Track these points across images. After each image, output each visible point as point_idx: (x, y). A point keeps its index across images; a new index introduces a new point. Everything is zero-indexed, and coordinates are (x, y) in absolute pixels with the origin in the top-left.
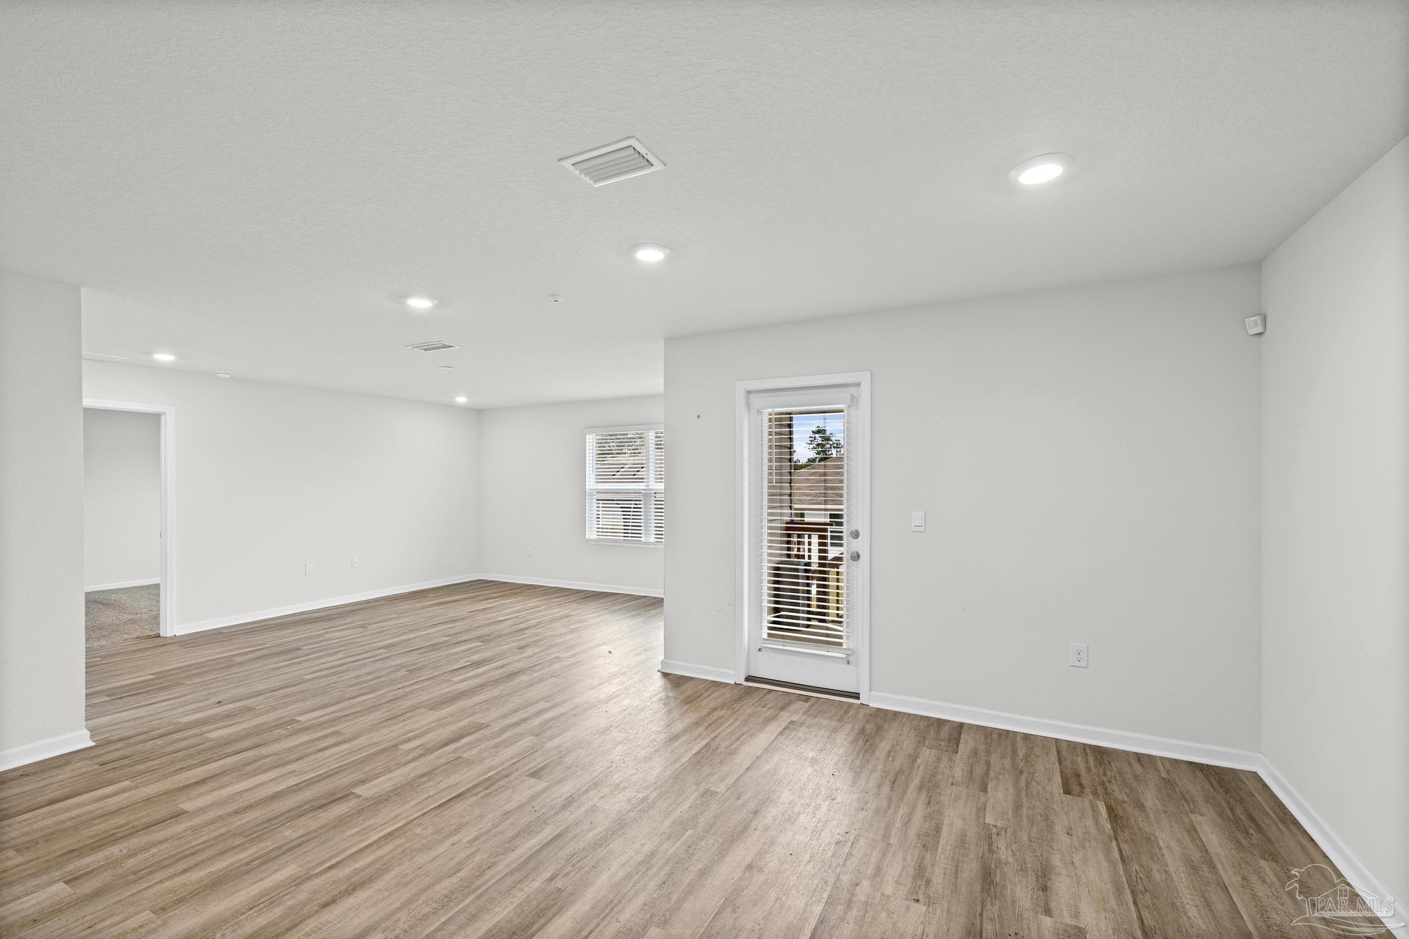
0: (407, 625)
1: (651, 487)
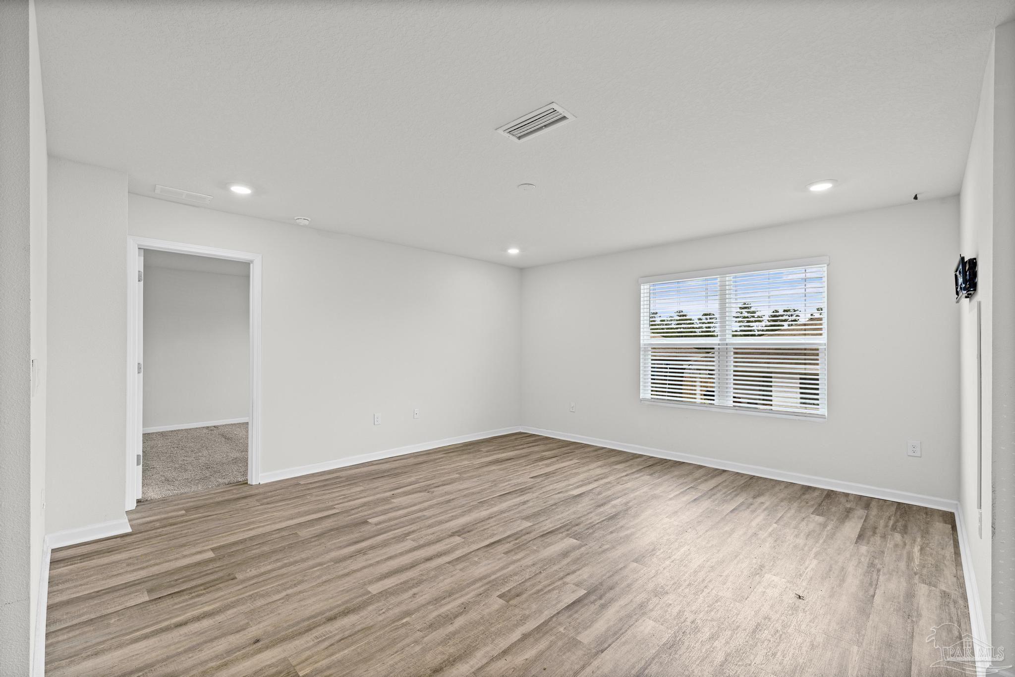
0: (473, 494)
1: (728, 341)
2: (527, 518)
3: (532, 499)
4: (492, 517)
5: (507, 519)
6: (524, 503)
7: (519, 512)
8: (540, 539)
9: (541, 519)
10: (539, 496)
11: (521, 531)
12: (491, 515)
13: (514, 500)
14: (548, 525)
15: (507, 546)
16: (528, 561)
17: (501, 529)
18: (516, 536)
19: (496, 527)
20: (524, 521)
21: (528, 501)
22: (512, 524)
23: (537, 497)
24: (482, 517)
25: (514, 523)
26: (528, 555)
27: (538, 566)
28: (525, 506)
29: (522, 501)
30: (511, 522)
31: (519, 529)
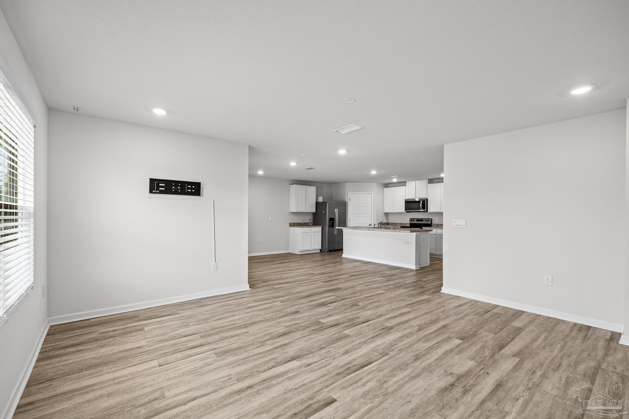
2: (347, 336)
3: (340, 356)
4: (372, 338)
5: (360, 336)
6: (347, 352)
7: (352, 342)
8: (340, 323)
9: (336, 335)
10: (331, 361)
11: (351, 328)
12: (373, 340)
13: (356, 355)
14: (332, 331)
15: (359, 320)
16: (348, 314)
17: (363, 329)
18: (354, 325)
19: (367, 331)
20: (348, 334)
21: (344, 354)
22: (357, 332)
23: (334, 359)
24: (379, 338)
25: (356, 333)
26: (347, 316)
27: (344, 312)
28: (346, 348)
29: (349, 354)
30: (357, 334)
31: (352, 329)
